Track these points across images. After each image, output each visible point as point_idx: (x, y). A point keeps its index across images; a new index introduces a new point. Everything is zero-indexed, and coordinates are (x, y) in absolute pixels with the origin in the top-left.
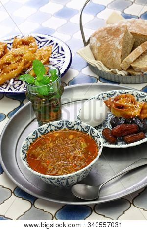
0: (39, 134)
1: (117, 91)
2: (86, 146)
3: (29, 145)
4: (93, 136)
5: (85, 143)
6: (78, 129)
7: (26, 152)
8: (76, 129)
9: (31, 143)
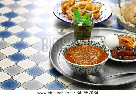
0: (75, 45)
1: (125, 34)
2: (100, 55)
3: (68, 49)
4: (105, 51)
5: (100, 53)
6: (97, 46)
7: (65, 52)
8: (96, 46)
9: (69, 48)
